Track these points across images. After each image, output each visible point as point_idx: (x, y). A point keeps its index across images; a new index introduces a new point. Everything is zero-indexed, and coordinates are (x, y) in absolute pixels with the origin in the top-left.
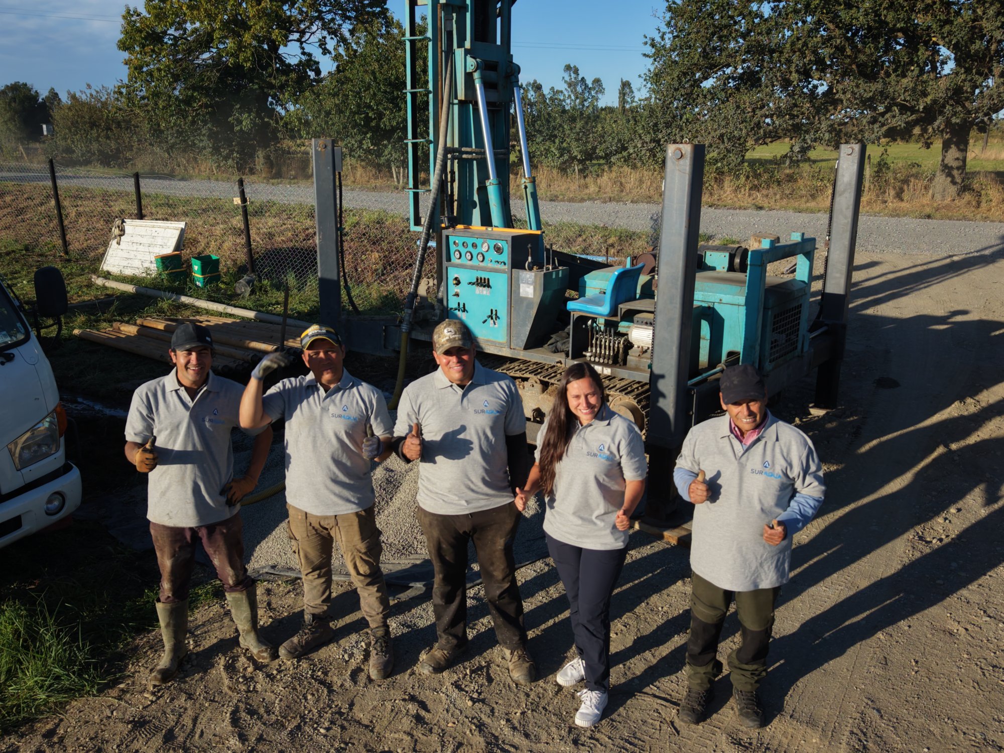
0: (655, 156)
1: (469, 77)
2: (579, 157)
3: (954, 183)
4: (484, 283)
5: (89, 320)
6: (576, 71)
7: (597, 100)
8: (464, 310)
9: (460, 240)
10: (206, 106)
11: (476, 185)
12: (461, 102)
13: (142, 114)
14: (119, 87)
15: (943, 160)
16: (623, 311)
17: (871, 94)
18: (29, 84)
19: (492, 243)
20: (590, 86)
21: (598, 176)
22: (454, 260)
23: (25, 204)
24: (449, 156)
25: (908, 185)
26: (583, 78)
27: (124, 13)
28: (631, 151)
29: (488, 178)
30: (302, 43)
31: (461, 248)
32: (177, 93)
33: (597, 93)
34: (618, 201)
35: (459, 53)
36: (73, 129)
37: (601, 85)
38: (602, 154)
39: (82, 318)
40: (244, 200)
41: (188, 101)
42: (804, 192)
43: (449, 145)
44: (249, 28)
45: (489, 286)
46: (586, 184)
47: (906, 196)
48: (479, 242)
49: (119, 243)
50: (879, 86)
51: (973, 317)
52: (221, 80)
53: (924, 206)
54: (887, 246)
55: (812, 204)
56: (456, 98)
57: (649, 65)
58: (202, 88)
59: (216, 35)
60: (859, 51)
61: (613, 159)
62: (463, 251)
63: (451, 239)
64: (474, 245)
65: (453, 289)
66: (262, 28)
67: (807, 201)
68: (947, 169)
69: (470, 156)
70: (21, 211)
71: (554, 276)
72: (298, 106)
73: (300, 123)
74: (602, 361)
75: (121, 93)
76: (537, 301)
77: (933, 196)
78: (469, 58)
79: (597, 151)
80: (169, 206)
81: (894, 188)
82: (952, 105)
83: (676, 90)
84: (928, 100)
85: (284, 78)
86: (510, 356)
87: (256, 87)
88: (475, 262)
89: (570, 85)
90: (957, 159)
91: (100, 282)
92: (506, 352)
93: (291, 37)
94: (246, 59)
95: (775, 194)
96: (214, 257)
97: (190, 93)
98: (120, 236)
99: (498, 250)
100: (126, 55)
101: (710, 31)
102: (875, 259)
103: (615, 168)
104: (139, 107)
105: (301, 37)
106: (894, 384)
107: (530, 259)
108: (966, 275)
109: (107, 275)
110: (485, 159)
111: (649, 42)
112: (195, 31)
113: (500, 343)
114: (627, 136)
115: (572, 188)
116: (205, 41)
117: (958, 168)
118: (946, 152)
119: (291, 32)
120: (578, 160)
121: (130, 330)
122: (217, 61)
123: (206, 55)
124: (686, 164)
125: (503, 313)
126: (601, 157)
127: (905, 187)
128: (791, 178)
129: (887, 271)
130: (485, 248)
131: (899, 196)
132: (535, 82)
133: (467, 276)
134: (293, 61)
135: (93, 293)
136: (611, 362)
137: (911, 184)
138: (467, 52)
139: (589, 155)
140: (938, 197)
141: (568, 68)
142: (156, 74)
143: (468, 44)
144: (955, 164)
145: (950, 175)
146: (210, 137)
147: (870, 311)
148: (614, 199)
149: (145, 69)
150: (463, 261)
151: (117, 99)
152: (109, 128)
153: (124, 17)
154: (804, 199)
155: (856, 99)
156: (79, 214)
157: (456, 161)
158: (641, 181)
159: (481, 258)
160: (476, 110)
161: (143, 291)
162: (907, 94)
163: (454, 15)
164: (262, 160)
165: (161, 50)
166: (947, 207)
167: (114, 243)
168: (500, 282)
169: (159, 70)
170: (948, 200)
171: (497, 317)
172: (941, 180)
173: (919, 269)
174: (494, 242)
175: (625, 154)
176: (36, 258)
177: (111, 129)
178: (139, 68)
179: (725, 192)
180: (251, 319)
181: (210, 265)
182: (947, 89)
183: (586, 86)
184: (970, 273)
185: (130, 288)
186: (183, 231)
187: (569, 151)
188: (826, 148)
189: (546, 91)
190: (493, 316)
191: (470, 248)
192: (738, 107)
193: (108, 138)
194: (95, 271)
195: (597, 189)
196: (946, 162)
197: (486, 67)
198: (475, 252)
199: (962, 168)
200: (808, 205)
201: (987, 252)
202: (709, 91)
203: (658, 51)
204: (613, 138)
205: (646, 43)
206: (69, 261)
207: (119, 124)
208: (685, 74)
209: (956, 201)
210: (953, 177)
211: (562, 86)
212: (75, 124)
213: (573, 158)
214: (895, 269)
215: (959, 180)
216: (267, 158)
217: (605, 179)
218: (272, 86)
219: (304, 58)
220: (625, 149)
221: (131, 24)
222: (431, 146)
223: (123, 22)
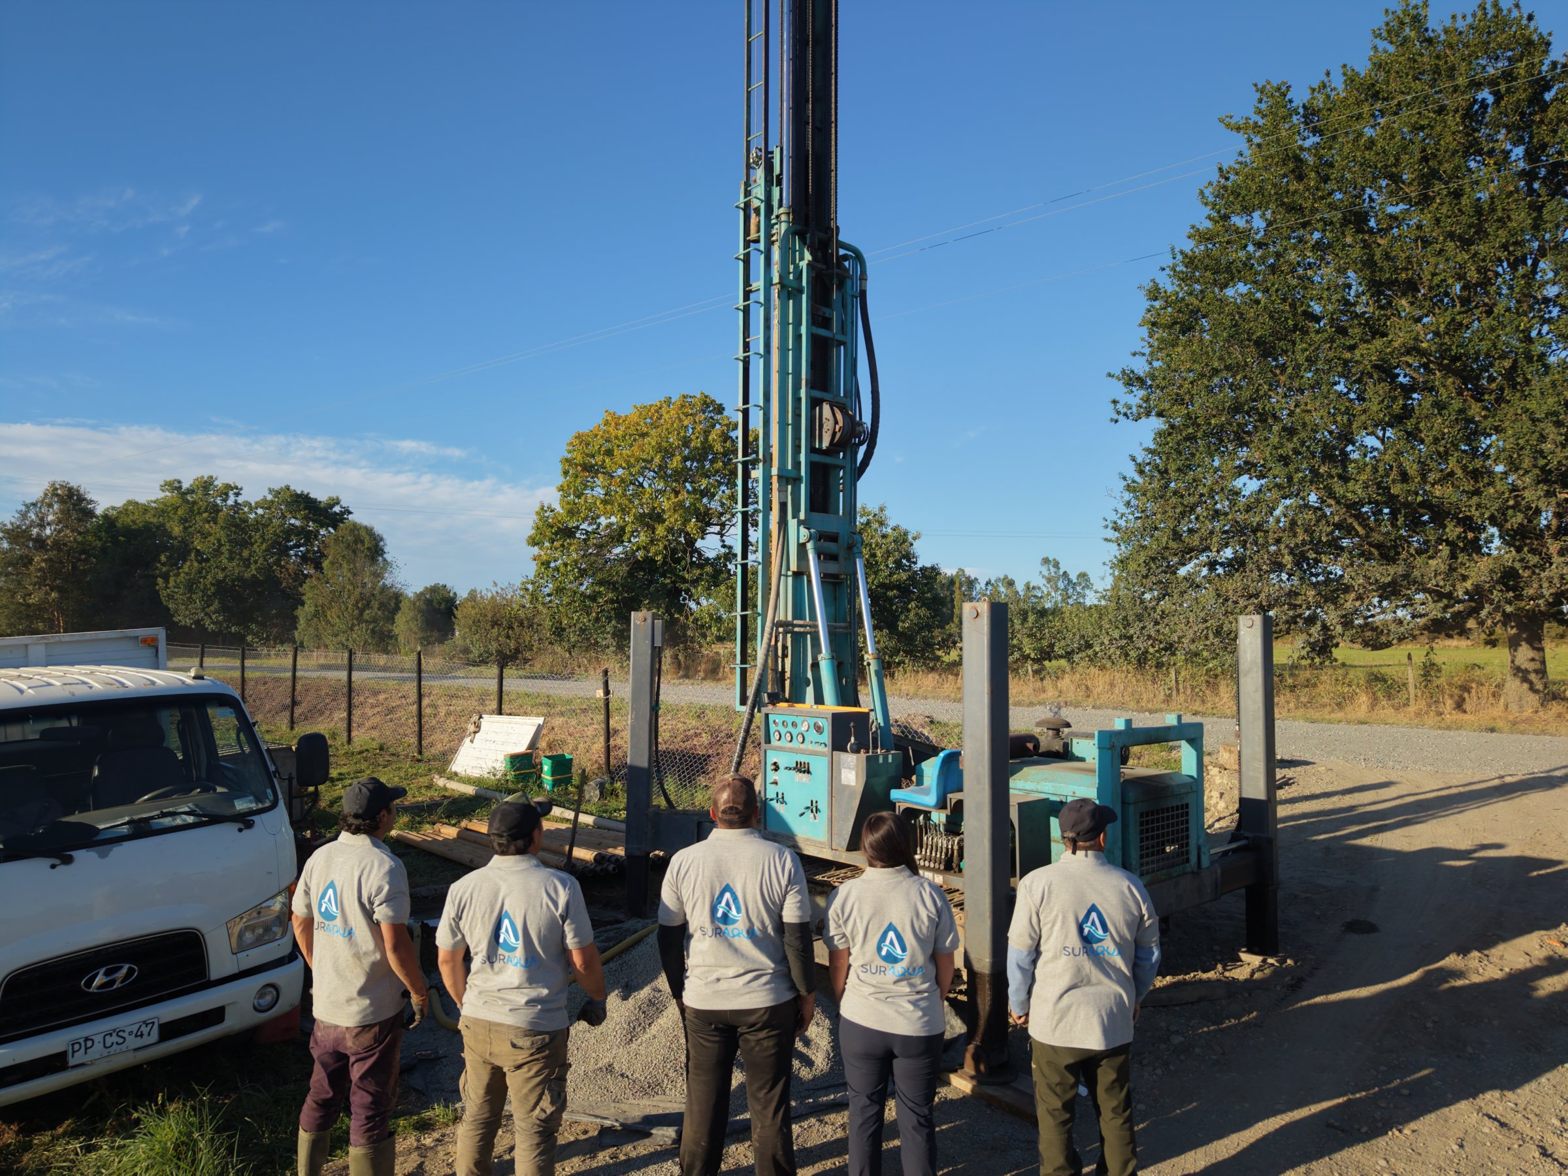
0: (1127, 655)
1: (802, 547)
2: (1032, 655)
3: (1532, 689)
4: (803, 768)
5: (412, 821)
6: (1057, 565)
7: (1084, 597)
8: (783, 802)
9: (779, 719)
10: (612, 601)
11: (810, 662)
12: (794, 573)
13: (545, 611)
14: (523, 583)
15: (1513, 662)
16: (953, 801)
17: (1389, 579)
18: (449, 586)
19: (812, 721)
20: (1075, 580)
21: (1058, 678)
22: (774, 742)
23: (398, 703)
24: (781, 630)
25: (1469, 692)
26: (1065, 573)
27: (538, 509)
28: (1098, 649)
29: (820, 652)
30: (722, 536)
31: (780, 728)
32: (583, 588)
33: (1083, 588)
34: (1076, 707)
35: (792, 523)
36: (474, 628)
37: (1088, 580)
38: (1061, 652)
39: (405, 819)
40: (607, 692)
41: (593, 598)
42: (1326, 700)
43: (782, 618)
44: (664, 521)
45: (809, 772)
46: (1043, 688)
47: (1467, 706)
48: (798, 720)
49: (472, 741)
50: (1399, 569)
51: (1512, 851)
52: (631, 574)
53: (1495, 719)
54: (1415, 763)
55: (1339, 715)
56: (788, 569)
57: (1113, 552)
58: (608, 583)
59: (628, 529)
60: (1372, 530)
61: (1076, 658)
62: (783, 731)
63: (771, 718)
64: (794, 725)
65: (772, 776)
66: (676, 520)
67: (1333, 711)
68: (1521, 673)
69: (802, 630)
70: (391, 711)
71: (881, 761)
72: (711, 601)
73: (712, 619)
74: (932, 865)
75: (527, 590)
76: (860, 789)
77: (1506, 707)
78: (802, 528)
79: (1056, 649)
80: (548, 705)
81: (1451, 696)
82: (1501, 591)
83: (1146, 577)
84: (1468, 585)
85: (699, 571)
86: (830, 858)
87: (668, 581)
88: (795, 744)
89: (1049, 580)
90: (1533, 660)
91: (440, 782)
92: (826, 854)
93: (710, 529)
94: (657, 553)
95: (1288, 702)
96: (568, 757)
97: (597, 589)
98: (475, 733)
99: (819, 730)
100: (536, 550)
101: (1178, 511)
102: (1393, 779)
103: (1080, 669)
104: (544, 604)
105: (722, 529)
106: (1371, 928)
107: (853, 739)
108: (1517, 800)
109: (454, 776)
110: (817, 633)
111: (1111, 525)
112: (609, 525)
113: (820, 843)
114: (1089, 631)
115: (1025, 693)
116: (618, 536)
117: (1536, 671)
118: (1515, 650)
119: (709, 524)
120: (1033, 660)
121: (449, 832)
122: (629, 557)
123: (618, 550)
124: (984, 622)
125: (823, 805)
126: (1061, 657)
127: (1466, 695)
128: (1308, 684)
129: (1405, 793)
130: (804, 728)
131: (1459, 706)
132: (1006, 577)
133: (785, 760)
134: (711, 555)
135: (430, 793)
136: (942, 867)
137: (1473, 691)
138: (800, 523)
139: (1046, 654)
140: (1513, 707)
141: (1046, 561)
142: (562, 569)
143: (802, 516)
144: (1531, 666)
145: (1525, 679)
146: (614, 635)
147: (1366, 841)
148: (1071, 704)
149: (552, 565)
150: (784, 743)
151: (523, 597)
152: (511, 627)
153: (538, 514)
154: (1328, 709)
155: (1371, 584)
156: (448, 714)
157: (789, 636)
158: (1112, 685)
159: (801, 739)
160: (809, 581)
161: (483, 792)
162: (1439, 578)
163: (790, 487)
164: (669, 660)
165: (570, 544)
166: (1528, 721)
167: (467, 740)
168: (819, 766)
169: (566, 565)
170: (1529, 712)
171: (817, 810)
172: (1514, 686)
173: (1454, 791)
174: (815, 720)
175: (1090, 652)
176: (387, 758)
177: (512, 628)
178: (546, 564)
179: (1221, 699)
180: (588, 825)
181: (562, 766)
182: (1492, 571)
183: (1070, 581)
184: (1524, 797)
185: (470, 790)
186: (539, 728)
187: (1020, 649)
188: (1351, 645)
189: (1020, 587)
190: (814, 808)
191: (790, 728)
192: (1219, 596)
193: (508, 637)
194: (442, 772)
195: (1057, 694)
196: (1517, 663)
197: (821, 537)
198: (795, 732)
199: (1542, 672)
200: (1333, 716)
201: (1558, 773)
202: (1185, 578)
203: (1124, 535)
204: (1074, 634)
205: (1106, 527)
206: (419, 761)
207: (521, 624)
208: (1153, 559)
209: (1541, 714)
210: (1531, 683)
211: (1039, 582)
212: (476, 622)
213: (1026, 657)
214: (1418, 791)
215: (1539, 686)
216: (676, 657)
217: (1066, 683)
218: (685, 581)
219: (723, 550)
220: (1089, 646)
221: (543, 519)
222: (759, 619)
223: (535, 517)
